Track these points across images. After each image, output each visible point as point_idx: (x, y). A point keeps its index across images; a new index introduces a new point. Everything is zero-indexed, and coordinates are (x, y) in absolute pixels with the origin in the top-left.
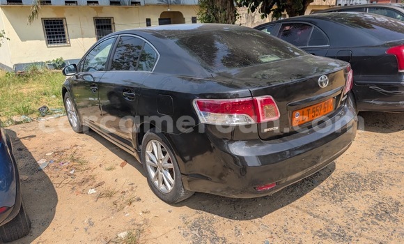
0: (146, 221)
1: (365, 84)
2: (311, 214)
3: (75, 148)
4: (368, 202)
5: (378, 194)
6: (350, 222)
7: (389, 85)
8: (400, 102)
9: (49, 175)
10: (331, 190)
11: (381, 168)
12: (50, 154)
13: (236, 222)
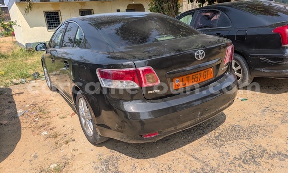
0: (73, 156)
1: (256, 56)
2: (193, 156)
3: (45, 102)
4: (241, 148)
5: (252, 142)
6: (221, 163)
7: (275, 57)
8: (283, 71)
9: (21, 121)
10: (216, 138)
11: (261, 122)
12: (28, 106)
13: (136, 160)
